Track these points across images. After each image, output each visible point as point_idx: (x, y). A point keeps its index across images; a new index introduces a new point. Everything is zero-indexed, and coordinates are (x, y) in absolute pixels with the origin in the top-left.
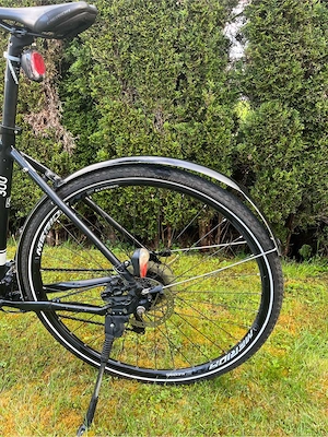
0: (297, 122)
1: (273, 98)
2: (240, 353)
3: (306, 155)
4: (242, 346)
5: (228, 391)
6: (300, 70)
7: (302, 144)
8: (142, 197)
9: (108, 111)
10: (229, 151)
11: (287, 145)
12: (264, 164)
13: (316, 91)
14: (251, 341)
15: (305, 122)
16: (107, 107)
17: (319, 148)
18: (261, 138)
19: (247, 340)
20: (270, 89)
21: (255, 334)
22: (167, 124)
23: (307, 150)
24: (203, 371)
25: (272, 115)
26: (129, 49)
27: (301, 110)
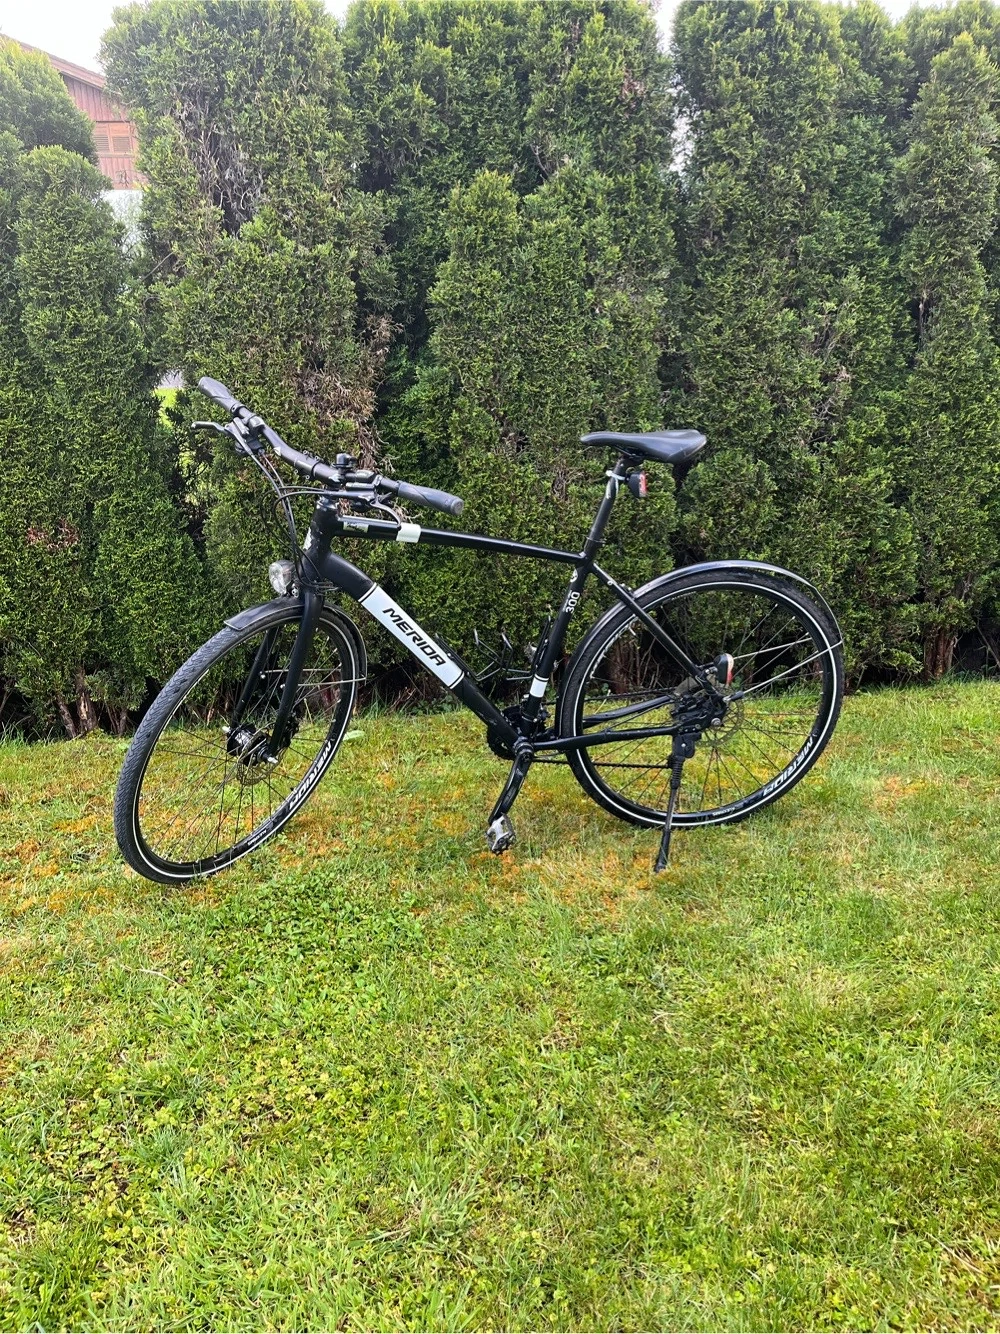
0: (767, 480)
1: (732, 445)
2: (798, 768)
3: (779, 527)
4: (800, 759)
5: (785, 817)
6: (769, 408)
7: (777, 512)
8: (530, 611)
9: (477, 471)
10: (673, 527)
11: (757, 515)
12: (723, 542)
13: (790, 436)
14: (811, 749)
15: (776, 480)
16: (476, 463)
17: (798, 515)
18: (718, 506)
19: (806, 751)
20: (728, 432)
21: (815, 741)
22: (573, 488)
23: (781, 519)
24: (756, 800)
25: (733, 472)
26: (520, 376)
27: (771, 462)
